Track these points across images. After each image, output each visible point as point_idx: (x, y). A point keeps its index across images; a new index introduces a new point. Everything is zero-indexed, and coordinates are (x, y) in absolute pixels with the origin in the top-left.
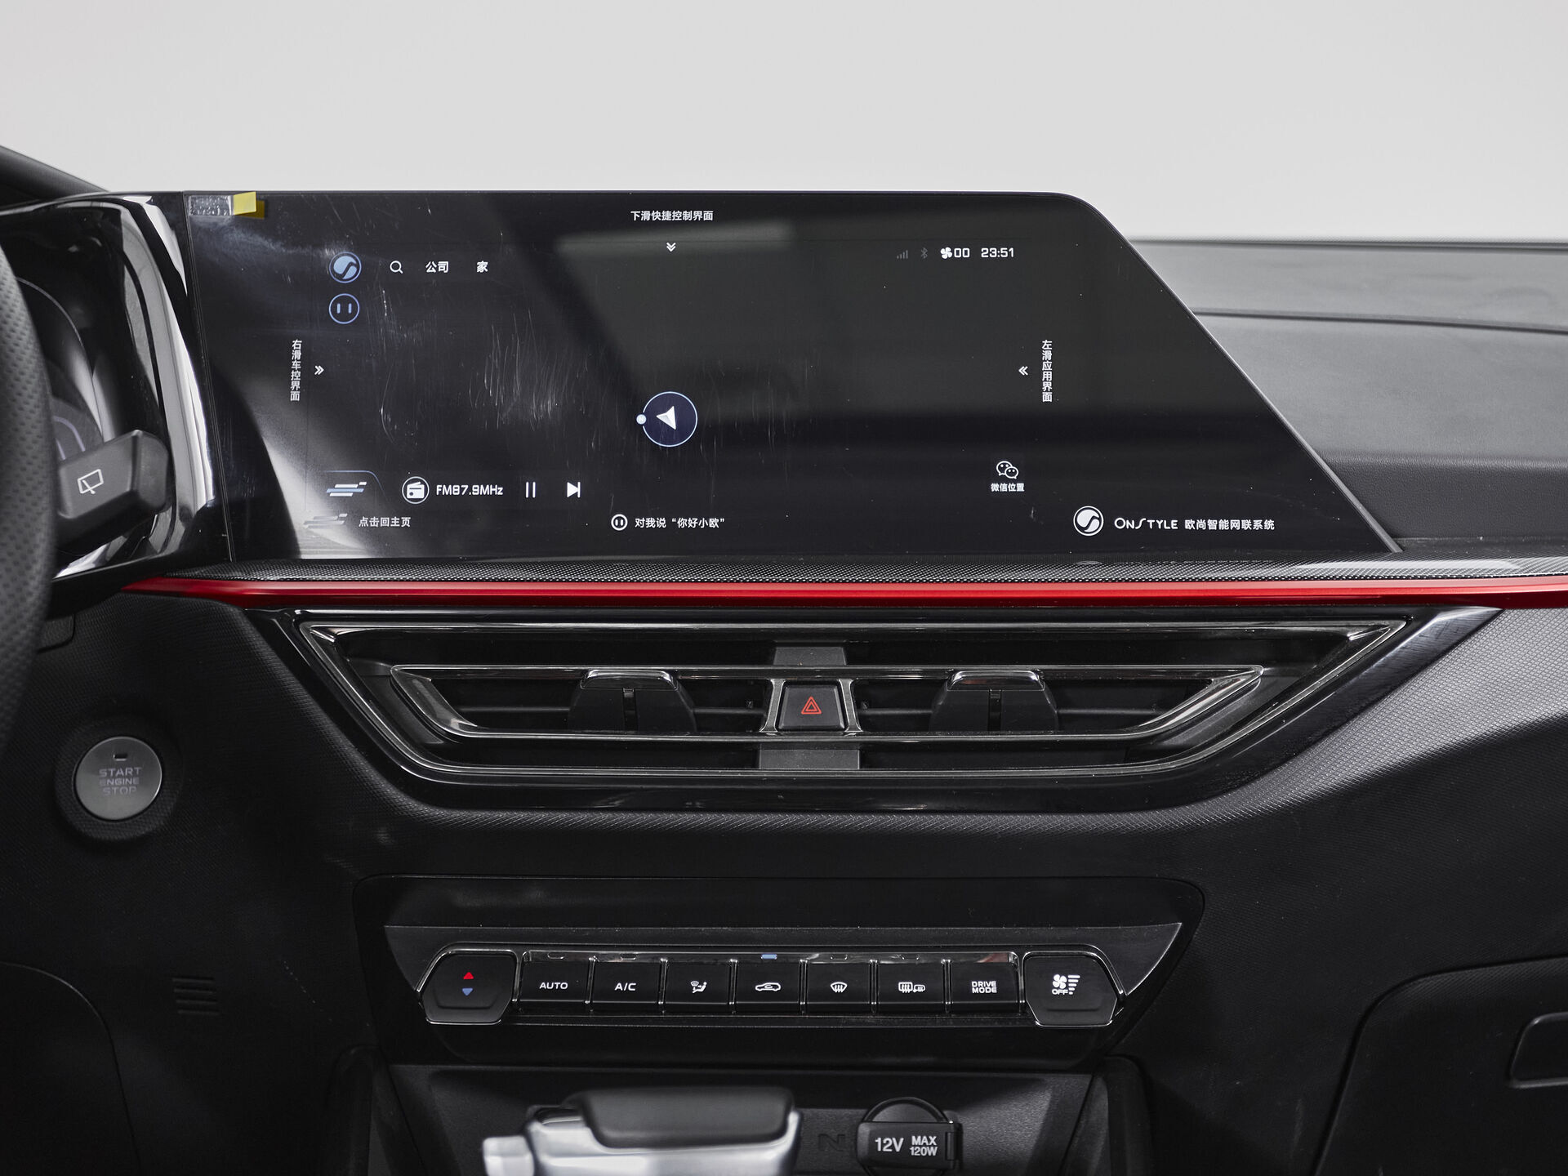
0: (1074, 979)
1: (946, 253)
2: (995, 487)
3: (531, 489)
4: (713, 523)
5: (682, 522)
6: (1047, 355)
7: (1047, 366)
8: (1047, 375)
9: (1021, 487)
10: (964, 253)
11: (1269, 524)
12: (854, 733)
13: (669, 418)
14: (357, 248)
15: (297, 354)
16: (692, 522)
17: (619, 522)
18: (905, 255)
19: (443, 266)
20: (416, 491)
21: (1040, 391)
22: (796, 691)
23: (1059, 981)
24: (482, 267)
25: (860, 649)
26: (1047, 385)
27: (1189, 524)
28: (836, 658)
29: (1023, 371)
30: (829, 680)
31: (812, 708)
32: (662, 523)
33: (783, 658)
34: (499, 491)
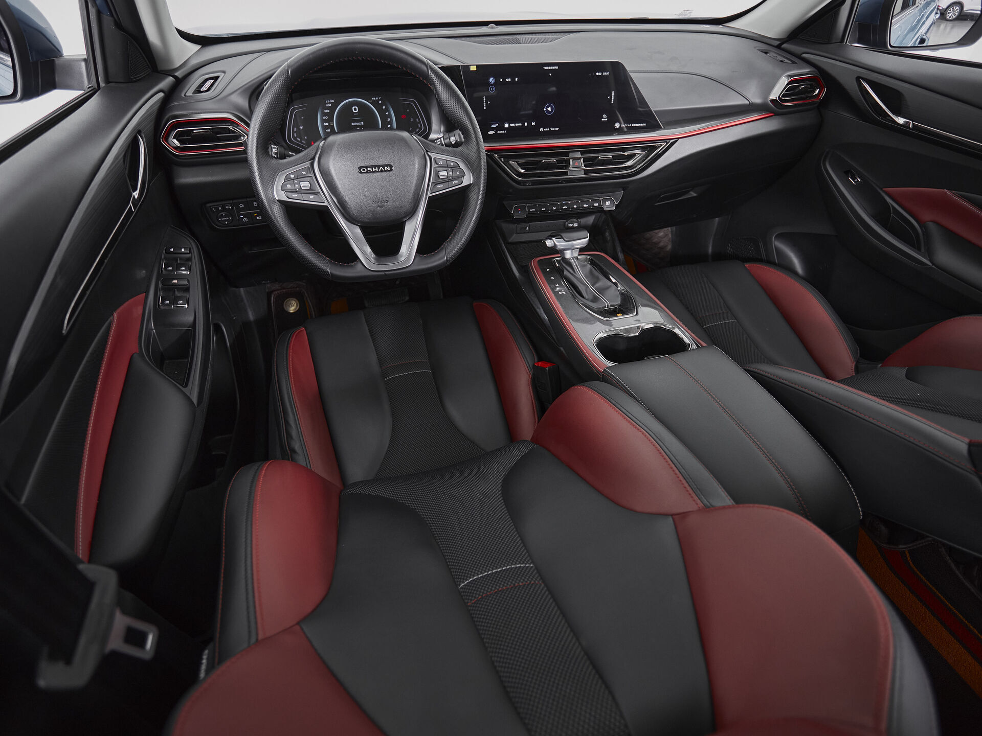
0: (609, 202)
1: (597, 74)
2: (602, 120)
3: (526, 124)
4: (557, 129)
5: (552, 129)
6: (613, 94)
7: (613, 96)
8: (613, 98)
9: (607, 119)
10: (600, 74)
11: (645, 125)
12: (584, 168)
13: (549, 109)
14: (493, 77)
15: (485, 99)
16: (554, 129)
17: (541, 130)
18: (590, 75)
19: (510, 80)
20: (506, 125)
21: (611, 101)
22: (574, 161)
23: (607, 202)
24: (516, 79)
25: (582, 153)
26: (613, 100)
27: (633, 125)
28: (578, 155)
29: (609, 97)
30: (579, 159)
31: (576, 164)
32: (548, 129)
33: (571, 155)
34: (521, 125)
